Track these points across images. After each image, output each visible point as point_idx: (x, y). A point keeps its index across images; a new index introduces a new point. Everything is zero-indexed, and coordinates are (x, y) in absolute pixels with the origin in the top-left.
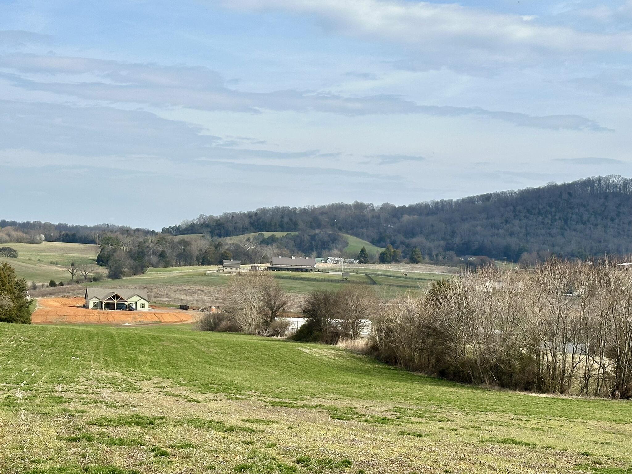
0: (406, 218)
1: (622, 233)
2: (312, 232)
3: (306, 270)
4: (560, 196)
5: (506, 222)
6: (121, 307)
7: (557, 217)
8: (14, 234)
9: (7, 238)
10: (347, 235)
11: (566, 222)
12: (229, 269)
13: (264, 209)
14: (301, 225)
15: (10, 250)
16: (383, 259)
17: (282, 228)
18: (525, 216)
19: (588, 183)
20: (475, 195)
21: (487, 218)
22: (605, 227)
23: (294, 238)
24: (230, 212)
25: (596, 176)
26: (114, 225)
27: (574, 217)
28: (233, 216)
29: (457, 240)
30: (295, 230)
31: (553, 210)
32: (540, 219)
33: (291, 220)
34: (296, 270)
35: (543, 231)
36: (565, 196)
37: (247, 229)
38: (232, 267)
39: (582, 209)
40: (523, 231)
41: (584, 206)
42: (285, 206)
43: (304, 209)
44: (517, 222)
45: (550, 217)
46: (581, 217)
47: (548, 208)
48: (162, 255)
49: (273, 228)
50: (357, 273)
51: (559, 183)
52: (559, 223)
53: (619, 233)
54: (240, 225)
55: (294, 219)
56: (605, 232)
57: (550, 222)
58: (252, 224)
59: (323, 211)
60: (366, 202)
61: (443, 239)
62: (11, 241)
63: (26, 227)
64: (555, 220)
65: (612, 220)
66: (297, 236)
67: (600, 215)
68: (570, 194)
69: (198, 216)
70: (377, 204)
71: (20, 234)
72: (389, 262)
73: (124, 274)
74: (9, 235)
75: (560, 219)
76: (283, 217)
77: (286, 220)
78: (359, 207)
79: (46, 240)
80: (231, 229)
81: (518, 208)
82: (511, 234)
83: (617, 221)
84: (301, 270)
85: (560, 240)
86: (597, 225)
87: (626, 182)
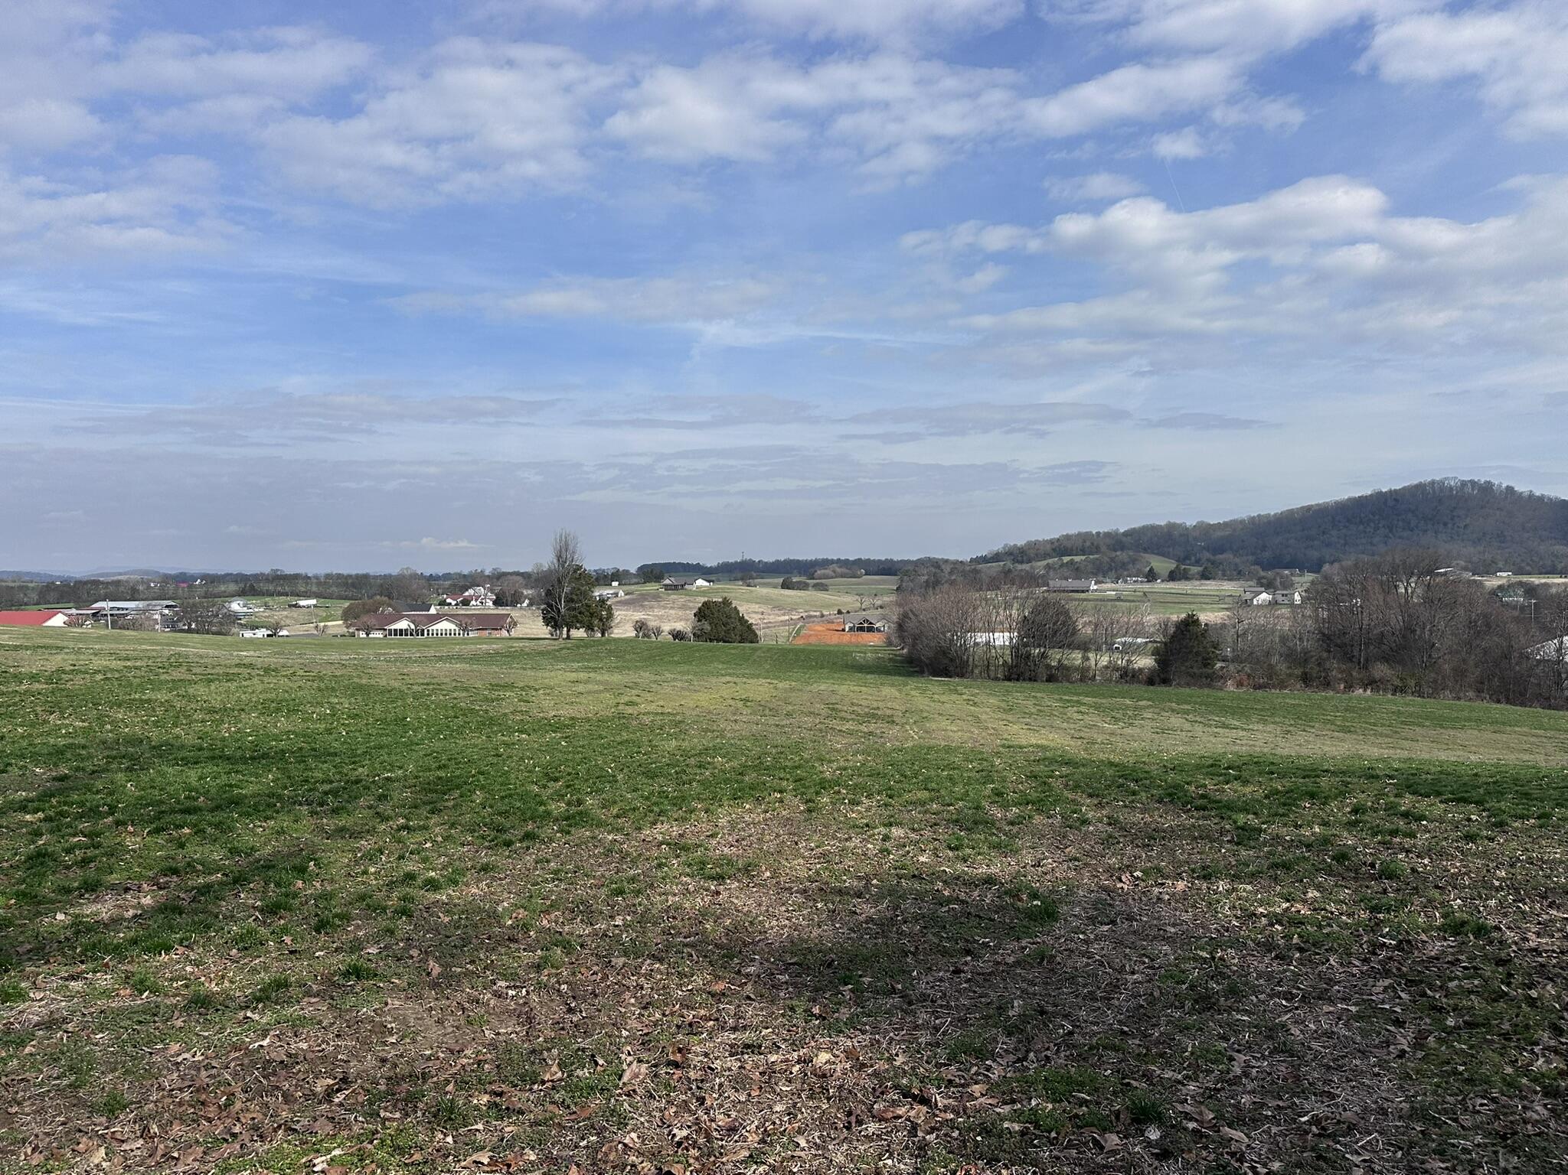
1: (1456, 537)
2: (1113, 554)
4: (1385, 503)
5: (1324, 533)
7: (1381, 525)
8: (839, 570)
9: (833, 574)
10: (1146, 555)
11: (1391, 530)
13: (1067, 535)
14: (1103, 548)
15: (822, 585)
17: (1083, 552)
18: (1345, 527)
21: (1303, 530)
22: (1436, 532)
23: (1093, 562)
24: (1033, 540)
27: (1400, 523)
28: (1036, 543)
29: (1267, 554)
30: (1097, 553)
31: (1377, 517)
32: (1361, 527)
33: (1092, 544)
35: (1364, 541)
36: (1391, 503)
37: (1048, 555)
39: (1410, 515)
41: (1413, 512)
42: (1088, 530)
43: (1108, 533)
44: (1334, 533)
45: (1372, 525)
46: (1409, 523)
47: (1371, 516)
49: (1074, 552)
51: (1384, 490)
52: (1382, 531)
53: (1452, 537)
54: (1041, 551)
55: (1095, 543)
56: (1436, 537)
57: (1372, 530)
58: (1054, 550)
59: (1128, 533)
61: (1253, 554)
62: (836, 577)
63: (845, 563)
64: (1379, 528)
65: (1445, 524)
66: (1098, 559)
67: (1430, 520)
68: (1395, 500)
71: (844, 570)
72: (1179, 580)
74: (834, 571)
75: (1384, 526)
76: (1085, 541)
77: (1088, 544)
79: (866, 574)
80: (1032, 555)
81: (1337, 518)
82: (1328, 545)
83: (1450, 526)
84: (1077, 591)
86: (1426, 531)
87: (1464, 483)
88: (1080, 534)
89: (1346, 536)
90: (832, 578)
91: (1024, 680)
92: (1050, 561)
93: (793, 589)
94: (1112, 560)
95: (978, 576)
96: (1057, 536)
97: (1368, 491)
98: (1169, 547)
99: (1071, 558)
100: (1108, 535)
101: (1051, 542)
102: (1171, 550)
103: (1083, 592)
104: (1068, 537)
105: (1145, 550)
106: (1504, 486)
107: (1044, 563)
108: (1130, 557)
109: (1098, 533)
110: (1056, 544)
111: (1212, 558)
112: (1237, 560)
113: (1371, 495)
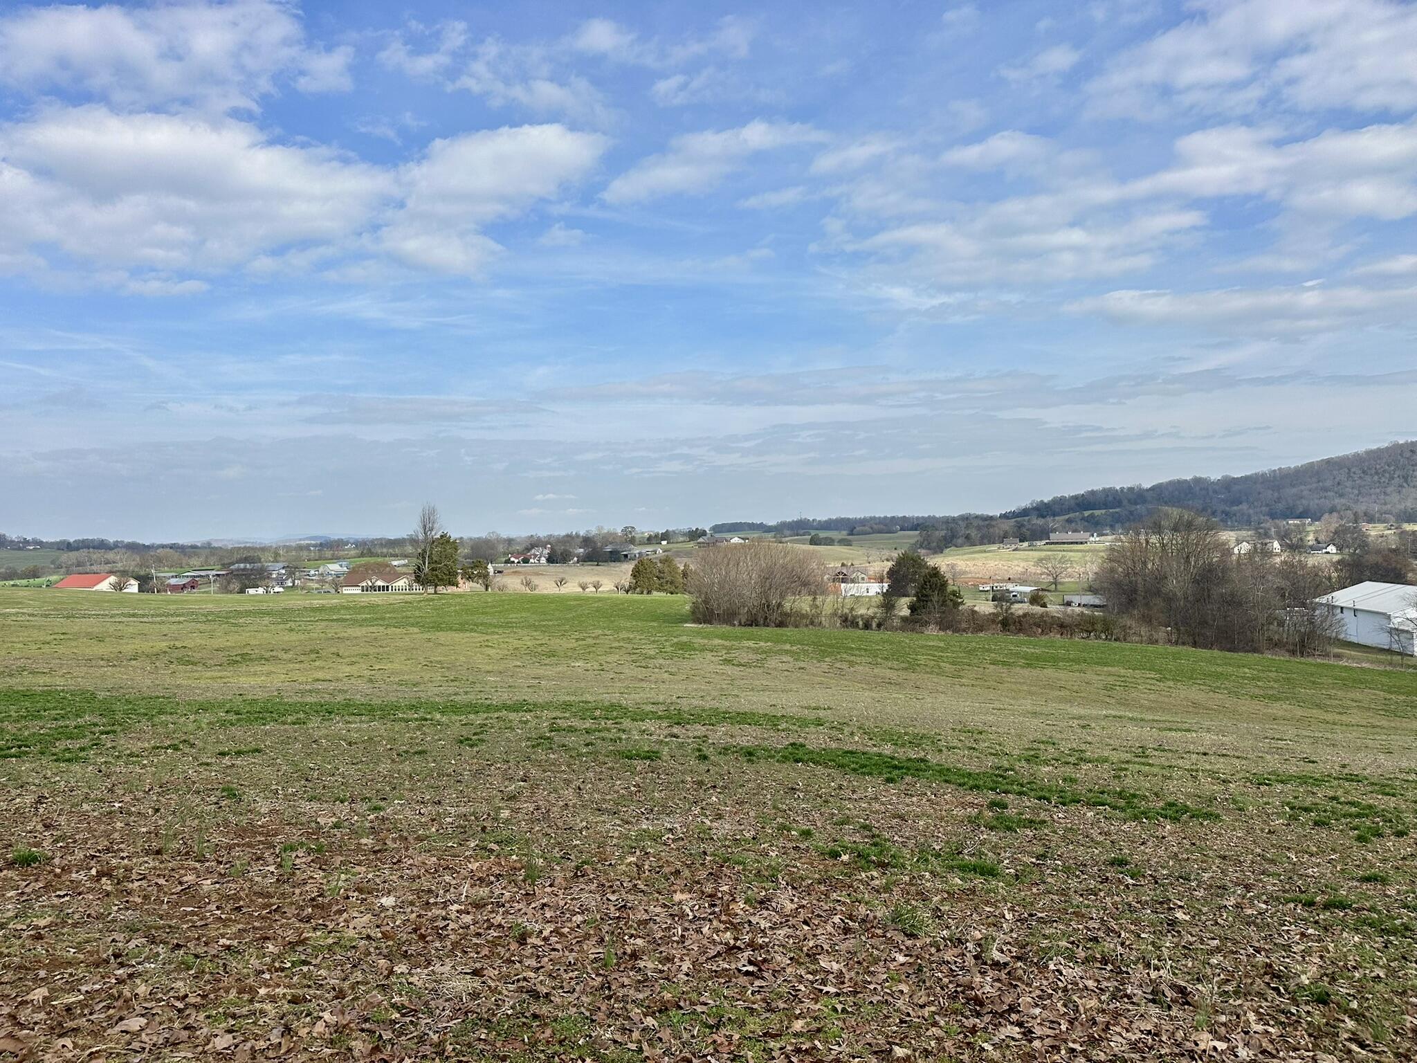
0: (1236, 488)
2: (1133, 508)
5: (1338, 484)
7: (1396, 476)
13: (1091, 491)
14: (1125, 502)
17: (1105, 505)
18: (1360, 477)
23: (1113, 515)
29: (1280, 506)
30: (1118, 507)
31: (1392, 468)
32: (1376, 478)
33: (1115, 498)
35: (1378, 490)
36: (1408, 454)
37: (1072, 509)
38: (1011, 544)
42: (1112, 486)
44: (1349, 484)
45: (1387, 475)
48: (967, 537)
51: (1401, 442)
52: (1396, 481)
54: (1067, 506)
55: (1118, 498)
57: (1387, 481)
58: (1078, 505)
61: (1267, 505)
64: (1394, 479)
66: (1118, 512)
68: (1412, 451)
69: (1030, 502)
75: (1399, 476)
76: (1108, 497)
77: (1110, 498)
78: (1175, 482)
81: (1353, 470)
82: (1342, 495)
85: (1395, 498)
88: (1104, 490)
89: (1360, 487)
90: (869, 534)
91: (756, 625)
92: (1072, 515)
93: (820, 544)
94: (1131, 513)
95: (991, 530)
96: (1082, 492)
98: (1189, 500)
99: (1091, 512)
100: (1131, 489)
101: (1076, 497)
102: (1191, 502)
103: (1082, 543)
104: (1093, 493)
105: (1166, 503)
107: (1067, 517)
108: (1148, 510)
109: (1122, 489)
110: (1080, 500)
111: (1227, 509)
112: (1251, 511)
113: (1387, 448)
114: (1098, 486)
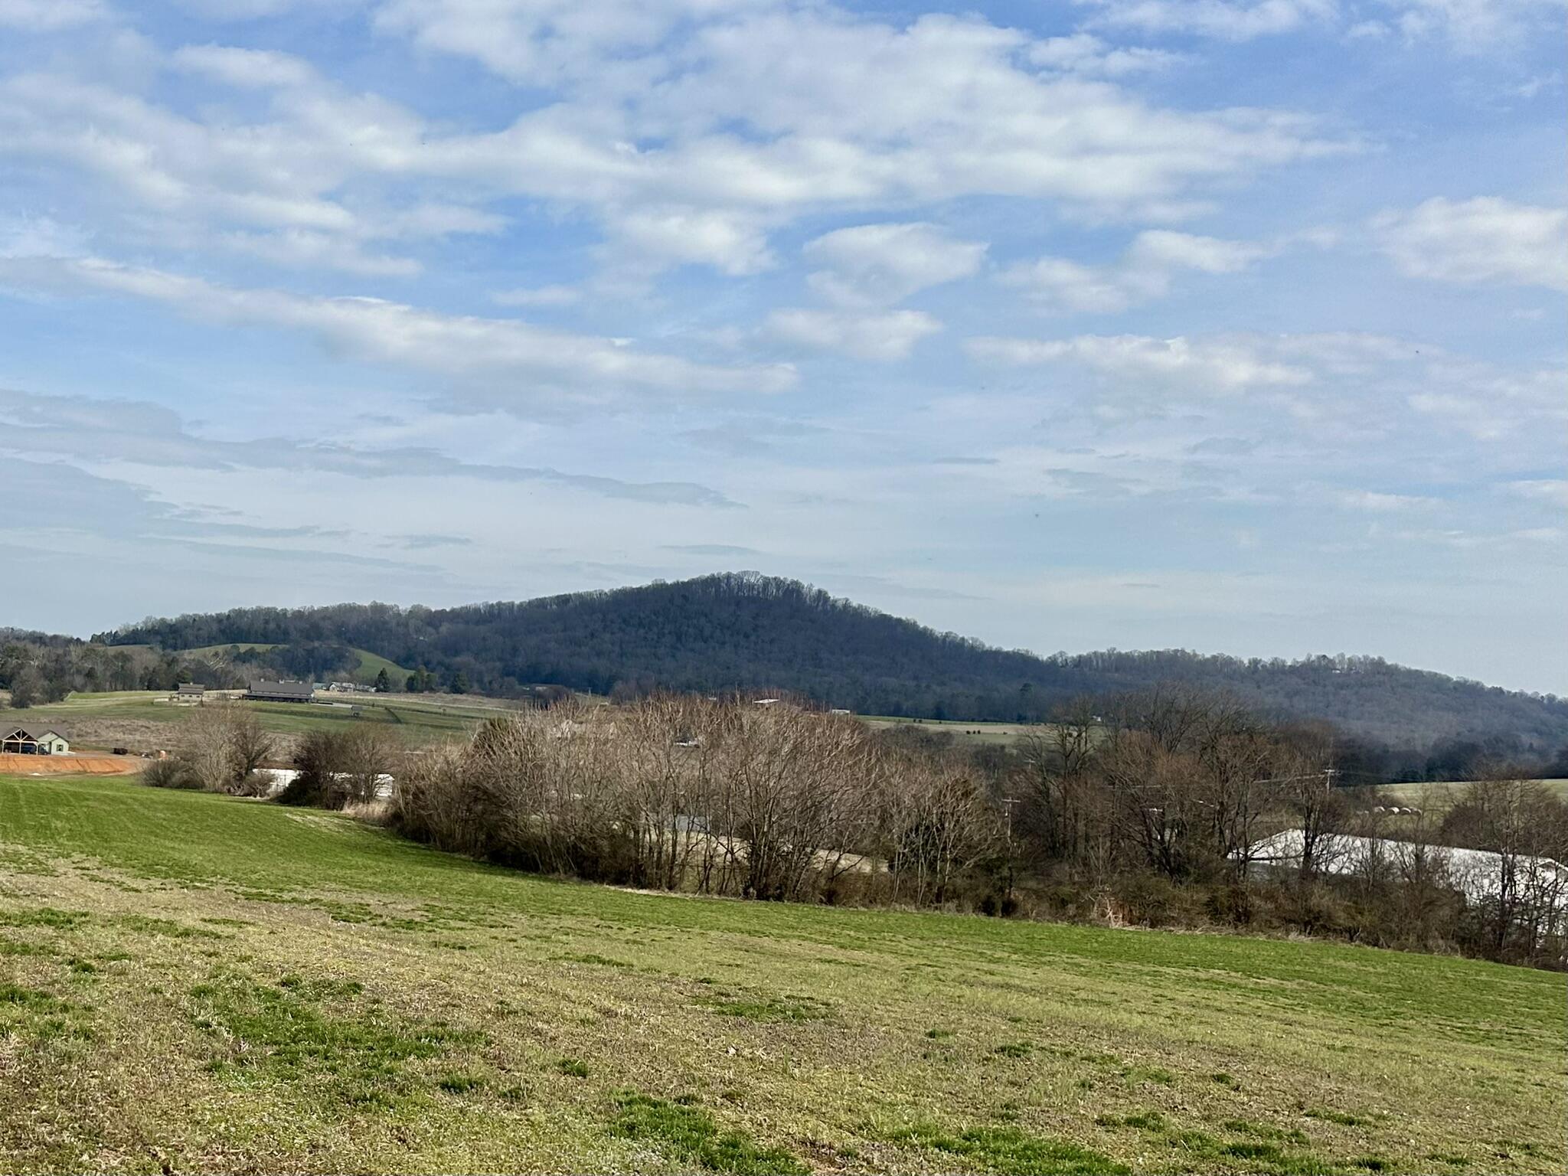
1: (760, 655)
2: (310, 645)
3: (300, 701)
4: (671, 600)
6: (28, 749)
7: (666, 631)
10: (360, 651)
11: (679, 639)
12: (187, 697)
13: (240, 610)
16: (411, 687)
17: (265, 638)
18: (620, 629)
19: (712, 582)
20: (547, 596)
21: (565, 630)
22: (736, 646)
24: (191, 614)
25: (724, 572)
26: (22, 630)
27: (691, 631)
28: (194, 618)
29: (520, 661)
30: (284, 641)
31: (661, 619)
32: (642, 631)
33: (279, 626)
34: (285, 699)
39: (703, 620)
40: (617, 649)
41: (706, 616)
43: (299, 611)
44: (607, 636)
45: (655, 630)
46: (701, 631)
47: (654, 617)
49: (253, 638)
50: (373, 706)
52: (668, 639)
53: (756, 655)
54: (204, 633)
55: (286, 626)
56: (736, 653)
57: (655, 637)
58: (223, 632)
59: (325, 614)
60: (388, 603)
61: (500, 659)
64: (664, 635)
65: (747, 636)
66: (288, 651)
67: (728, 628)
68: (684, 597)
69: (144, 619)
70: (404, 606)
73: (34, 701)
75: (670, 633)
76: (267, 622)
77: (272, 626)
78: (378, 609)
80: (191, 638)
81: (612, 616)
83: (753, 638)
84: (292, 700)
85: (670, 664)
86: (724, 643)
87: (767, 582)
97: (645, 582)
98: (382, 640)
101: (219, 619)
104: (240, 613)
106: (815, 589)
107: (211, 651)
108: (334, 651)
114: (249, 605)
